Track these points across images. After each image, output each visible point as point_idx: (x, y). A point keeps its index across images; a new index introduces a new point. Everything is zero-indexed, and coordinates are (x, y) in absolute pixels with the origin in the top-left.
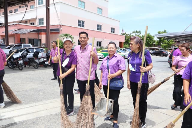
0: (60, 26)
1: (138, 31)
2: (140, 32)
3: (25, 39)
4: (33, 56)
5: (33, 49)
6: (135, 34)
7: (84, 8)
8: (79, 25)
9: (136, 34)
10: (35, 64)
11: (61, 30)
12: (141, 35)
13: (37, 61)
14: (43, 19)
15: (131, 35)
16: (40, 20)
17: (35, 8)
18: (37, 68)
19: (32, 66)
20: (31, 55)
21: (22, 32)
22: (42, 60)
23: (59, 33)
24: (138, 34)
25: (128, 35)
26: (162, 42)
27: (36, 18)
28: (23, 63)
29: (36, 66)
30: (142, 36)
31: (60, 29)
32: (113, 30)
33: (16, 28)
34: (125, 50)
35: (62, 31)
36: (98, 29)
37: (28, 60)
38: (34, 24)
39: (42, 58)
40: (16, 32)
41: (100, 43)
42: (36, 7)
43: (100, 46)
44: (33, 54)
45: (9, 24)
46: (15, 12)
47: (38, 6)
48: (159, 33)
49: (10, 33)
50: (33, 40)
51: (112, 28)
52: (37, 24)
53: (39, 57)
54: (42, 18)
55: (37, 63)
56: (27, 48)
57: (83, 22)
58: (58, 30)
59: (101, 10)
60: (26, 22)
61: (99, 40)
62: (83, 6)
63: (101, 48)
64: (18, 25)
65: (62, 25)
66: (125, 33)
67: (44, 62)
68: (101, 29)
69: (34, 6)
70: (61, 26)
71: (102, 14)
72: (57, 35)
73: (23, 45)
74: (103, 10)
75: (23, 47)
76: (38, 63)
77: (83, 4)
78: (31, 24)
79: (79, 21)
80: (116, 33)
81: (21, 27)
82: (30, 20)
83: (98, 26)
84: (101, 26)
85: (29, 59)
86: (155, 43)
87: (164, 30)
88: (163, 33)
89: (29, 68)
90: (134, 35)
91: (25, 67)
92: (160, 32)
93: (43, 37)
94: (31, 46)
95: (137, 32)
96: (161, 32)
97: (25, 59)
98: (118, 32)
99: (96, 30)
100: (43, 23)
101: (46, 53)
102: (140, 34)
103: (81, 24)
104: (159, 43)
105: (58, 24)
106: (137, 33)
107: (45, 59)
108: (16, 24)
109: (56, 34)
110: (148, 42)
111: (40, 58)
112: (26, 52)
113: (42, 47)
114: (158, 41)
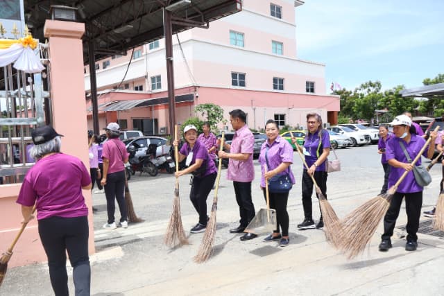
0: (194, 90)
1: (373, 82)
2: (379, 84)
3: (126, 120)
4: (147, 153)
5: (146, 139)
6: (367, 89)
7: (243, 46)
8: (234, 83)
9: (369, 90)
10: (151, 169)
11: (197, 97)
12: (382, 91)
13: (154, 161)
14: (159, 78)
15: (359, 92)
16: (153, 79)
17: (142, 56)
18: (155, 176)
19: (146, 171)
20: (142, 152)
21: (121, 108)
22: (163, 159)
23: (192, 103)
24: (374, 90)
25: (351, 93)
26: (436, 104)
27: (146, 77)
28: (130, 167)
29: (153, 171)
30: (385, 93)
31: (195, 96)
32: (310, 87)
33: (108, 100)
34: (339, 130)
35: (198, 99)
36: (275, 87)
37: (138, 161)
38: (141, 88)
39: (163, 155)
40: (110, 109)
41: (283, 117)
42: (144, 53)
43: (282, 123)
44: (146, 148)
45: (98, 93)
46: (104, 68)
47: (149, 51)
48: (427, 83)
49: (101, 110)
50: (142, 120)
51: (307, 83)
52: (148, 88)
53: (157, 155)
54: (158, 74)
55: (154, 165)
56: (135, 138)
57: (243, 76)
58: (191, 97)
59: (279, 46)
60: (127, 86)
61: (280, 111)
62: (240, 43)
63: (286, 129)
64: (112, 95)
65: (199, 87)
66: (344, 90)
67: (167, 163)
68: (282, 88)
69: (140, 52)
70: (195, 88)
71: (282, 54)
72: (189, 107)
73: (125, 132)
74: (284, 45)
75: (126, 137)
76: (157, 165)
77: (239, 37)
78: (136, 89)
79: (234, 75)
80: (317, 92)
81: (117, 98)
82: (133, 82)
83: (275, 80)
84: (282, 81)
85: (140, 158)
86: (418, 108)
87: (440, 75)
88: (437, 82)
89: (140, 176)
90: (364, 92)
91: (134, 174)
92: (429, 80)
93: (162, 115)
94: (141, 135)
95: (371, 84)
96: (431, 81)
97: (134, 159)
98: (323, 89)
99: (272, 90)
100: (159, 86)
101: (170, 146)
102: (380, 88)
103: (238, 80)
104: (427, 107)
105: (190, 84)
106: (371, 88)
107: (169, 158)
108: (109, 93)
109: (186, 105)
110: (401, 106)
111: (160, 156)
112: (133, 147)
113: (160, 136)
114: (425, 102)
